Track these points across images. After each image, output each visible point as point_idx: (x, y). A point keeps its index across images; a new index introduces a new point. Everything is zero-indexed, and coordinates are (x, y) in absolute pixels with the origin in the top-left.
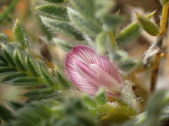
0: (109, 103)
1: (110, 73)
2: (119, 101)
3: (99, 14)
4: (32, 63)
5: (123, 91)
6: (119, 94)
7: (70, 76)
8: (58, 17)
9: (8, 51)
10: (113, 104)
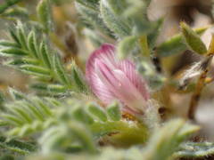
0: (125, 121)
1: (137, 86)
2: (139, 122)
3: (128, 13)
4: (47, 52)
5: (147, 111)
6: (142, 113)
7: (90, 77)
8: (90, 5)
9: (23, 31)
10: (131, 122)
